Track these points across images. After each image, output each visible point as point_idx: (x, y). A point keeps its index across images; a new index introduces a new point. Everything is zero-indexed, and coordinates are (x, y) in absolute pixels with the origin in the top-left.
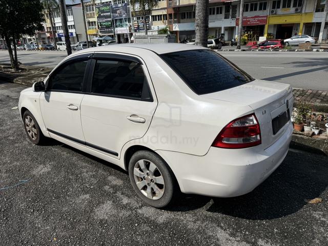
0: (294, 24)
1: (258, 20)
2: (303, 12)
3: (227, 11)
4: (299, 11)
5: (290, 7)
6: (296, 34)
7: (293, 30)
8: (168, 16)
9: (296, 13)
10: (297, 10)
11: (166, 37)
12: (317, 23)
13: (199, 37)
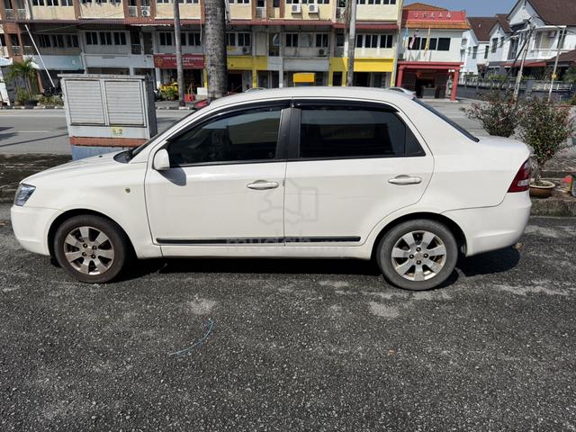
0: (242, 71)
1: (191, 61)
2: (254, 54)
3: (135, 41)
4: (248, 52)
5: (234, 45)
6: (248, 87)
7: (243, 81)
8: (7, 38)
9: (245, 54)
10: (244, 50)
11: (143, 80)
12: (273, 72)
13: (216, 83)
